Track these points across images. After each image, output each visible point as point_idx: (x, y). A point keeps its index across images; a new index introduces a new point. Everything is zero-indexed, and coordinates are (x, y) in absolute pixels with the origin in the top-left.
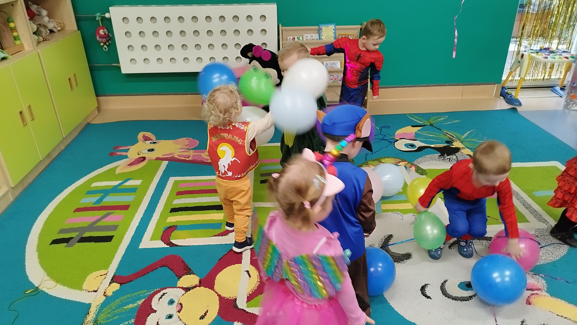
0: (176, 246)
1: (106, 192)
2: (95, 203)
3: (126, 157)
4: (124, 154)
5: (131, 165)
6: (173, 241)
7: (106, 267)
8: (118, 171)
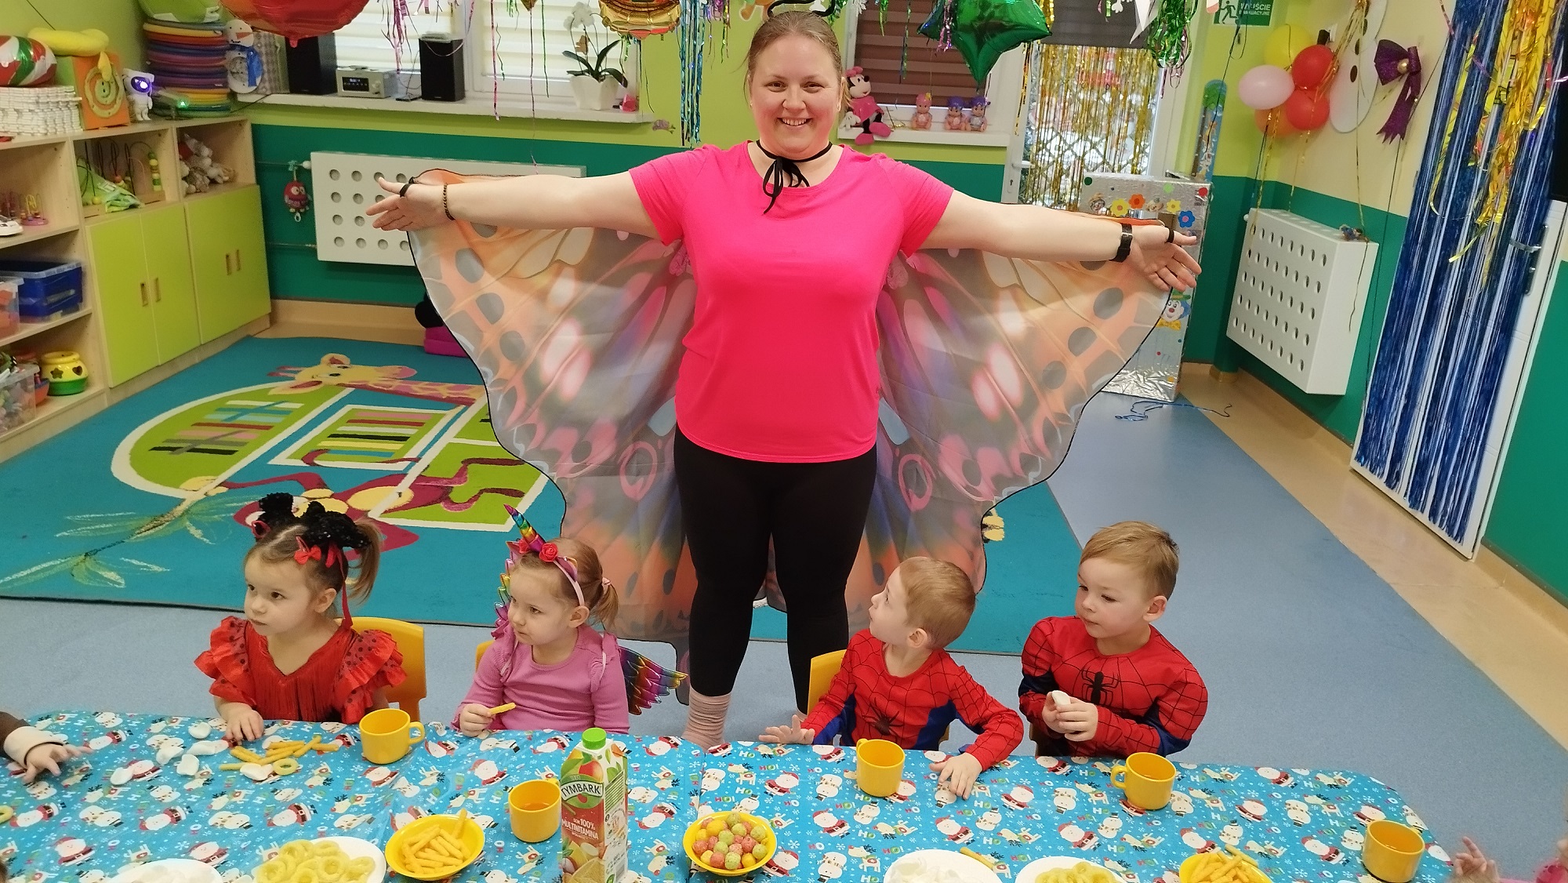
0: (318, 465)
1: (245, 411)
2: (226, 420)
3: (293, 379)
4: (292, 375)
5: (296, 387)
6: (316, 462)
7: (218, 474)
8: (271, 393)
